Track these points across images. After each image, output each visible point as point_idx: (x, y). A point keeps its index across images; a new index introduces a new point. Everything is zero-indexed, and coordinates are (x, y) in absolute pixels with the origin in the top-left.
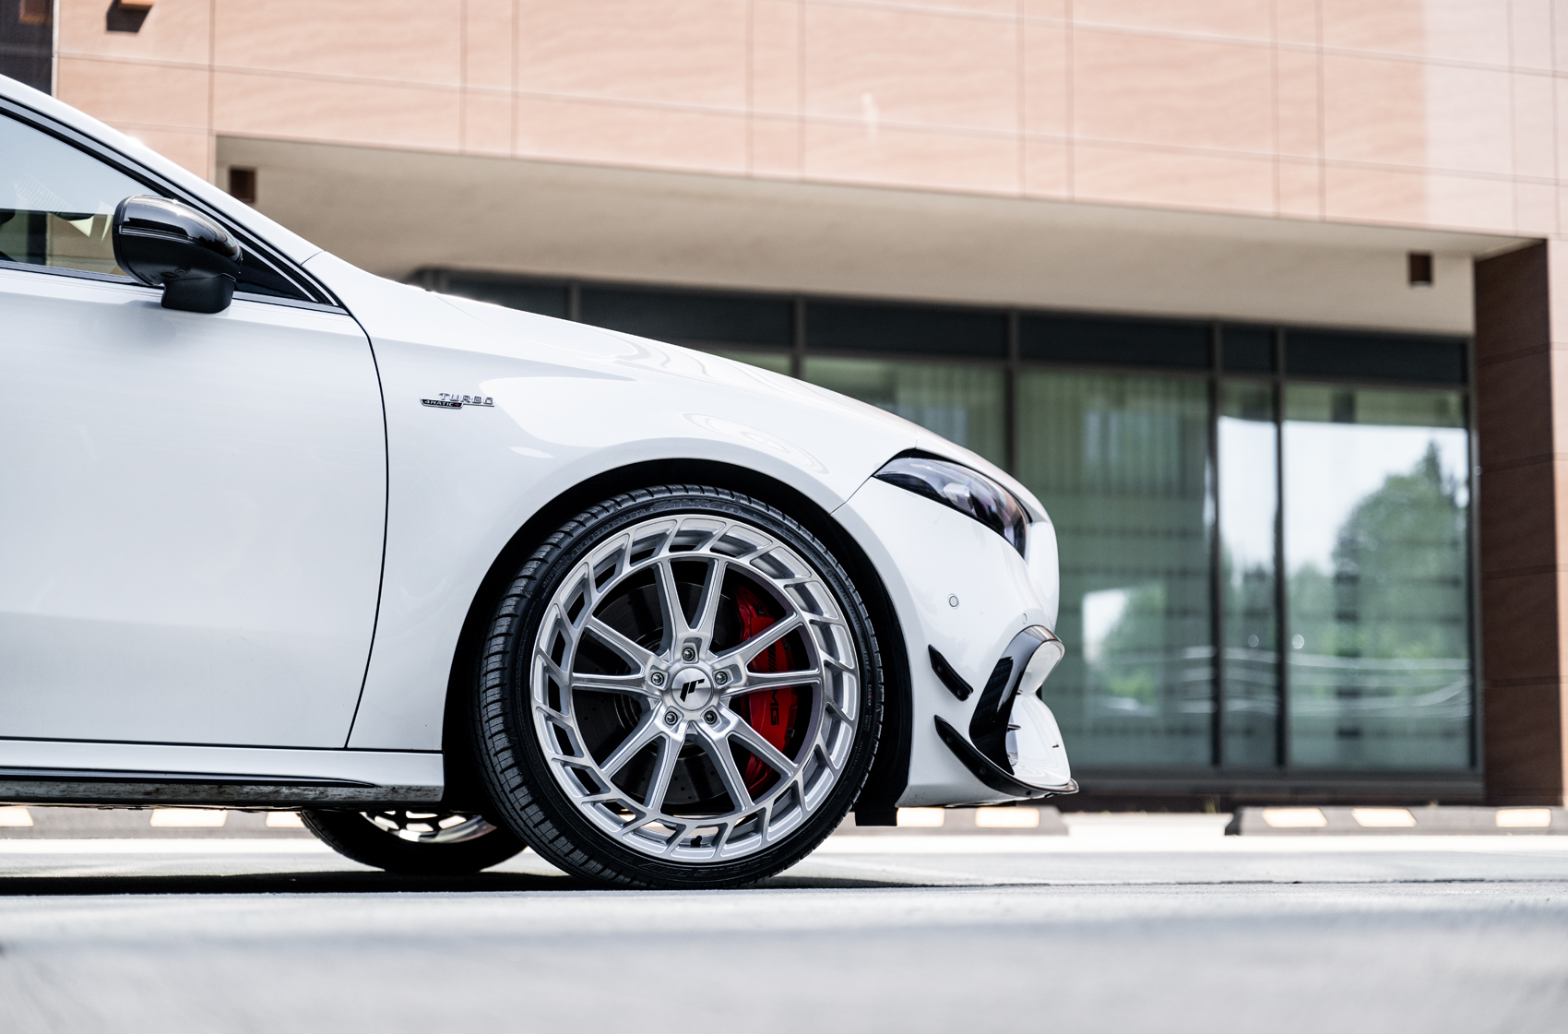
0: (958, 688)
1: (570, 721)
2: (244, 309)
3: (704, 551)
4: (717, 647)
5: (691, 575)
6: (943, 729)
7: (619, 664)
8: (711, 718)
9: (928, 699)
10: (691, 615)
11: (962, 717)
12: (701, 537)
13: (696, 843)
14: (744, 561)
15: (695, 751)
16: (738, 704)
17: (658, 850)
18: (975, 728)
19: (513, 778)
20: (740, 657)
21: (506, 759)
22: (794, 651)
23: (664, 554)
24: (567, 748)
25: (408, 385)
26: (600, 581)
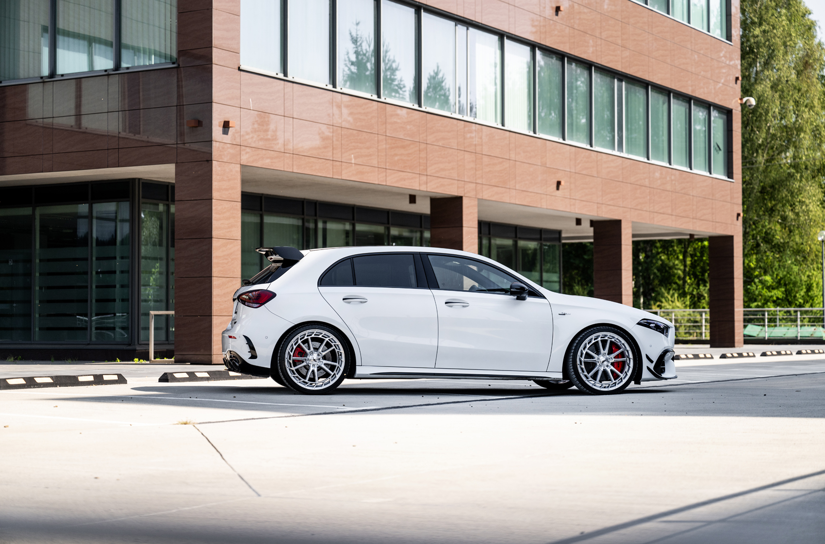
0: (651, 361)
1: (583, 366)
2: (530, 299)
3: (606, 338)
4: (608, 354)
5: (604, 342)
6: (648, 368)
7: (592, 357)
8: (607, 366)
9: (646, 363)
10: (604, 349)
11: (652, 366)
12: (606, 336)
13: (605, 387)
14: (613, 340)
15: (605, 372)
16: (612, 364)
17: (599, 389)
18: (654, 368)
19: (574, 376)
20: (613, 355)
21: (573, 373)
22: (622, 355)
23: (599, 339)
24: (583, 372)
25: (556, 311)
26: (589, 343)
